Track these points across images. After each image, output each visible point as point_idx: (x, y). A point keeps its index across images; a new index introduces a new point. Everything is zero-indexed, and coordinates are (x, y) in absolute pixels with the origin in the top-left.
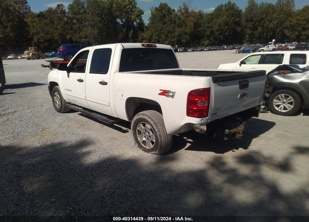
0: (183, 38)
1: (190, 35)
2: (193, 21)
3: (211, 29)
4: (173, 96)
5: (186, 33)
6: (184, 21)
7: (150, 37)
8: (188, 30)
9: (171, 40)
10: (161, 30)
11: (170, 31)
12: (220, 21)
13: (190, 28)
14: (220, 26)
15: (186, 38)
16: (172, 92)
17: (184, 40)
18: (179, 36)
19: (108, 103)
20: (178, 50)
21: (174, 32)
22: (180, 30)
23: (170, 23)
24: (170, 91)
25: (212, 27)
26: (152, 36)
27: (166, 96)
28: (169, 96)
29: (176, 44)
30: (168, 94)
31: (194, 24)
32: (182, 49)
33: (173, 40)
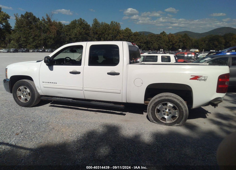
0: (48, 42)
1: (53, 40)
2: (55, 29)
3: (69, 36)
4: (205, 80)
5: (51, 38)
6: (47, 29)
7: (19, 39)
8: (52, 36)
9: (38, 42)
10: (29, 34)
11: (36, 35)
12: (75, 31)
13: (54, 35)
14: (76, 35)
15: (51, 41)
16: (204, 77)
17: (49, 43)
18: (45, 39)
19: (120, 91)
20: (46, 51)
21: (40, 36)
22: (46, 35)
23: (36, 28)
24: (202, 76)
25: (70, 35)
26: (20, 38)
27: (198, 80)
28: (201, 80)
29: (43, 46)
30: (200, 78)
31: (57, 31)
32: (49, 50)
33: (39, 42)
